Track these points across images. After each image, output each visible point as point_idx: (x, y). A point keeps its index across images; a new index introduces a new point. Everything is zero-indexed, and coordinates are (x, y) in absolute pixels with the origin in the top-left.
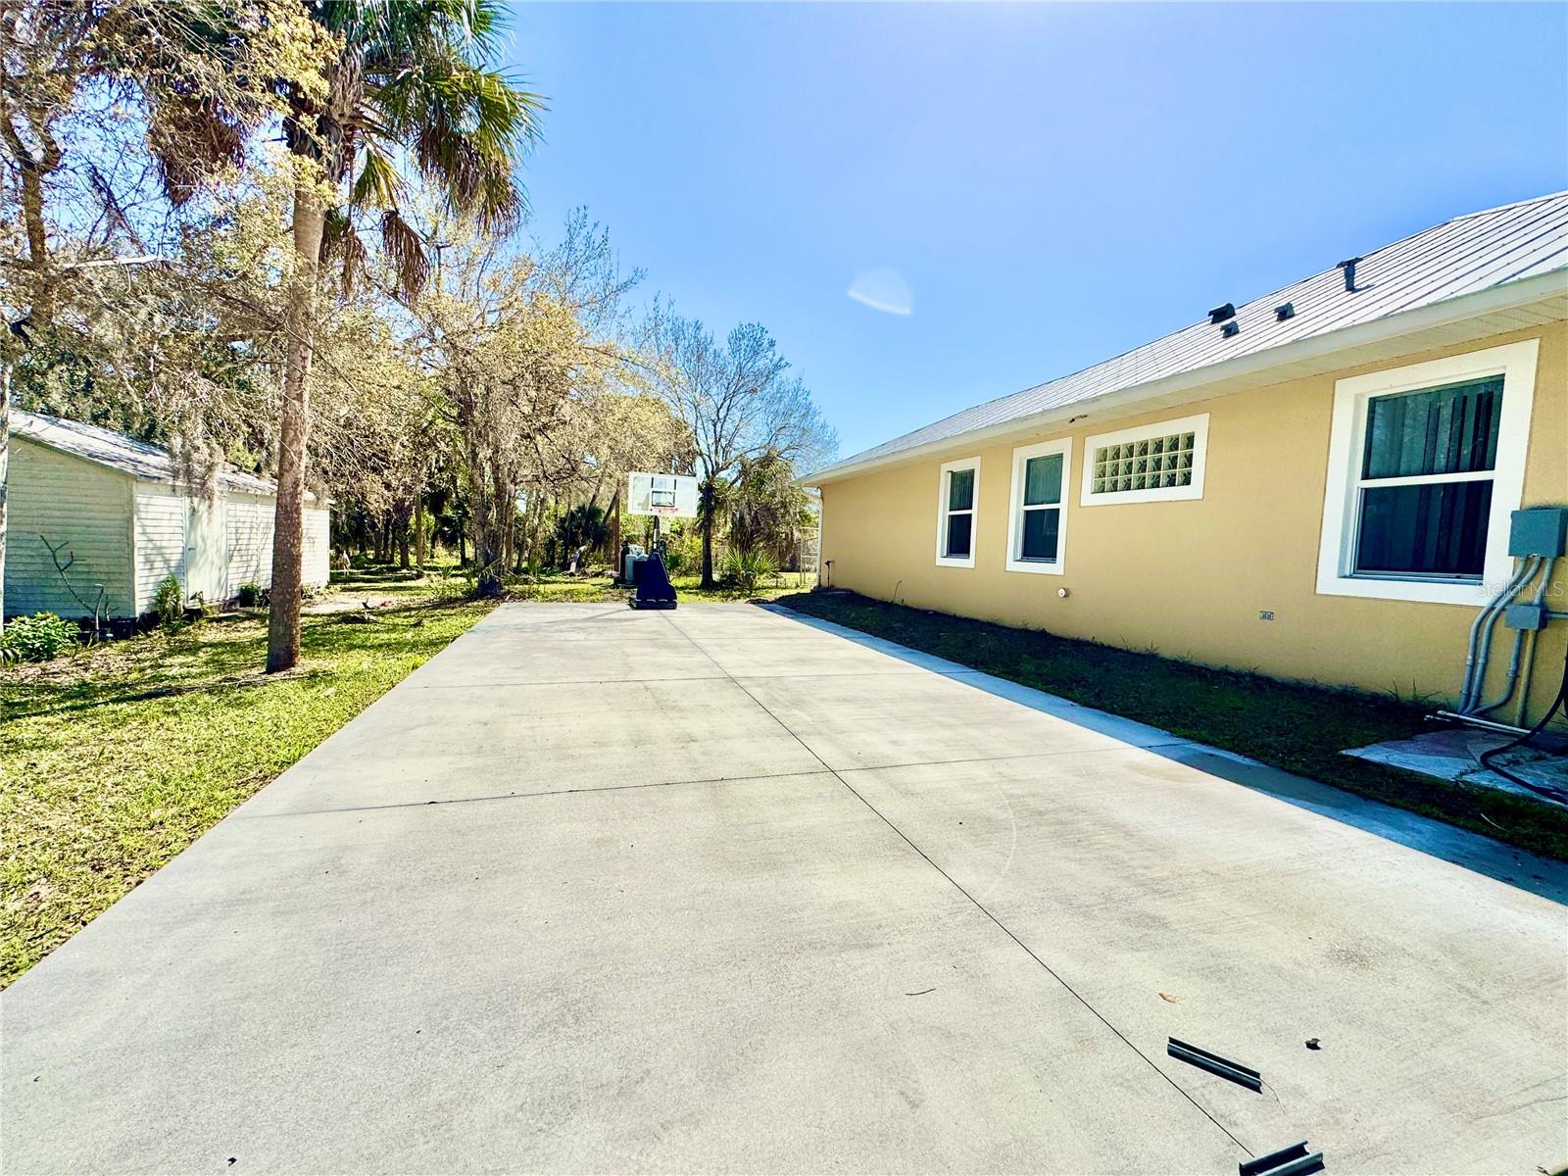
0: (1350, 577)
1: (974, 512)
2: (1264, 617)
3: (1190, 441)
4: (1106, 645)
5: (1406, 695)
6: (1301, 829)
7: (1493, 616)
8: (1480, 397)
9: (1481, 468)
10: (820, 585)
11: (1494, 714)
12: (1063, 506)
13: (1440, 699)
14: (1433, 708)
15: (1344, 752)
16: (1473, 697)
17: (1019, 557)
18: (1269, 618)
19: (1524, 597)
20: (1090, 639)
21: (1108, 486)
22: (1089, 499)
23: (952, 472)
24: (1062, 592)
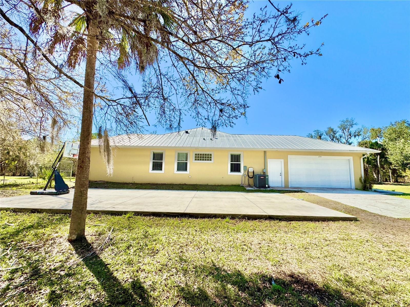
0: (230, 173)
1: (163, 161)
2: (222, 178)
3: (211, 155)
4: (199, 184)
5: (237, 184)
7: (242, 176)
9: (239, 162)
11: (244, 185)
12: (188, 162)
13: (240, 184)
17: (177, 170)
19: (244, 174)
20: (196, 184)
21: (197, 159)
22: (194, 161)
23: (154, 152)
24: (190, 176)
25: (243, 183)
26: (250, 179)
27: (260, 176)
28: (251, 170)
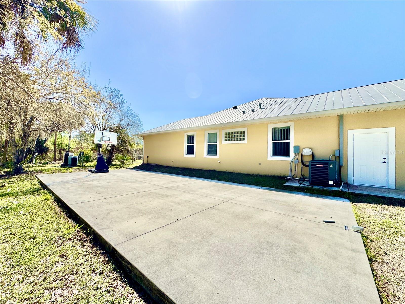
0: (272, 157)
1: (195, 144)
2: (259, 164)
3: (244, 132)
4: (229, 172)
5: (282, 175)
6: (292, 196)
7: (292, 162)
8: (286, 129)
9: (288, 140)
10: (144, 163)
11: (293, 177)
12: (218, 144)
13: (286, 175)
14: (286, 177)
15: (284, 185)
16: (290, 174)
17: (207, 154)
18: (260, 164)
19: (296, 159)
20: (226, 171)
21: (227, 140)
22: (224, 142)
23: (187, 135)
24: (219, 162)
25: (293, 174)
26: (305, 168)
27: (326, 163)
28: (307, 152)
